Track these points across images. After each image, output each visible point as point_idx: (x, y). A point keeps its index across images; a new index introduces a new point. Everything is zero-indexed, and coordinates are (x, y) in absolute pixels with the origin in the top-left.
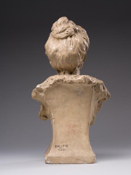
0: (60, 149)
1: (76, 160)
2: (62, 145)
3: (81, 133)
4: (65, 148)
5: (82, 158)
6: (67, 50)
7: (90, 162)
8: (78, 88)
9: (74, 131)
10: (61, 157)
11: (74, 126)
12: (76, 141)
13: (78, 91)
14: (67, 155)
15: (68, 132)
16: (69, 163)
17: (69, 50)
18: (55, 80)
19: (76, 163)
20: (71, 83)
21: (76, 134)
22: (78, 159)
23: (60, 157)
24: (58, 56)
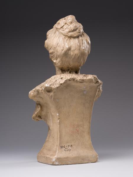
0: (66, 150)
1: (82, 159)
2: (67, 146)
3: (84, 132)
4: (70, 148)
5: (87, 157)
6: (80, 49)
7: (94, 161)
8: (85, 87)
9: (78, 131)
10: (69, 158)
11: (78, 126)
12: (80, 141)
13: (85, 91)
14: (74, 156)
15: (72, 132)
16: (76, 163)
17: (82, 49)
18: (66, 79)
19: (82, 163)
20: (81, 82)
21: (80, 134)
22: (83, 159)
23: (67, 157)
24: (70, 54)
